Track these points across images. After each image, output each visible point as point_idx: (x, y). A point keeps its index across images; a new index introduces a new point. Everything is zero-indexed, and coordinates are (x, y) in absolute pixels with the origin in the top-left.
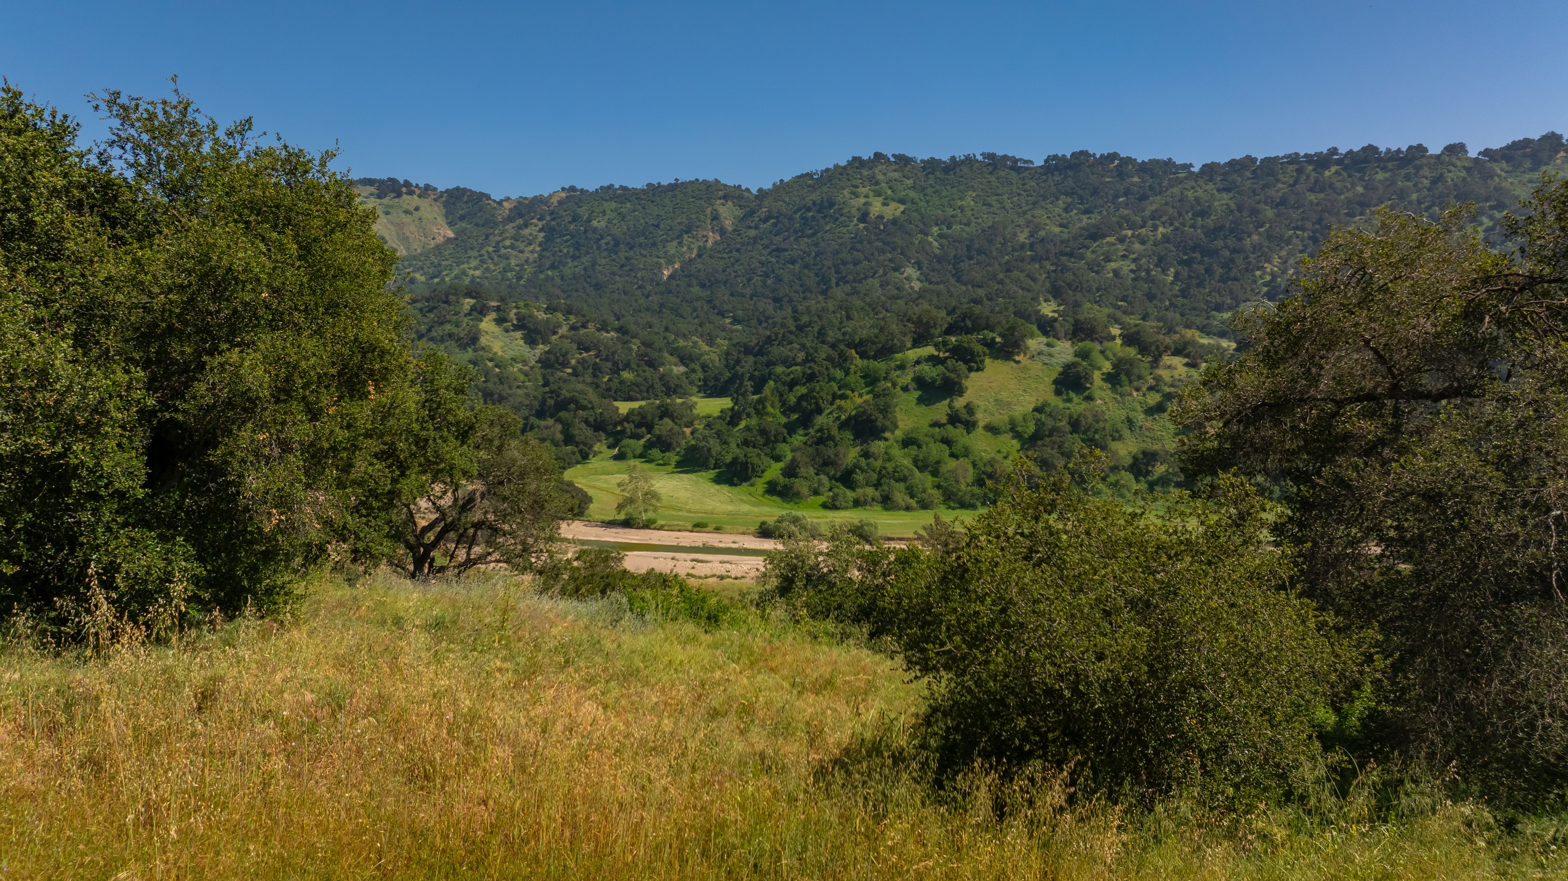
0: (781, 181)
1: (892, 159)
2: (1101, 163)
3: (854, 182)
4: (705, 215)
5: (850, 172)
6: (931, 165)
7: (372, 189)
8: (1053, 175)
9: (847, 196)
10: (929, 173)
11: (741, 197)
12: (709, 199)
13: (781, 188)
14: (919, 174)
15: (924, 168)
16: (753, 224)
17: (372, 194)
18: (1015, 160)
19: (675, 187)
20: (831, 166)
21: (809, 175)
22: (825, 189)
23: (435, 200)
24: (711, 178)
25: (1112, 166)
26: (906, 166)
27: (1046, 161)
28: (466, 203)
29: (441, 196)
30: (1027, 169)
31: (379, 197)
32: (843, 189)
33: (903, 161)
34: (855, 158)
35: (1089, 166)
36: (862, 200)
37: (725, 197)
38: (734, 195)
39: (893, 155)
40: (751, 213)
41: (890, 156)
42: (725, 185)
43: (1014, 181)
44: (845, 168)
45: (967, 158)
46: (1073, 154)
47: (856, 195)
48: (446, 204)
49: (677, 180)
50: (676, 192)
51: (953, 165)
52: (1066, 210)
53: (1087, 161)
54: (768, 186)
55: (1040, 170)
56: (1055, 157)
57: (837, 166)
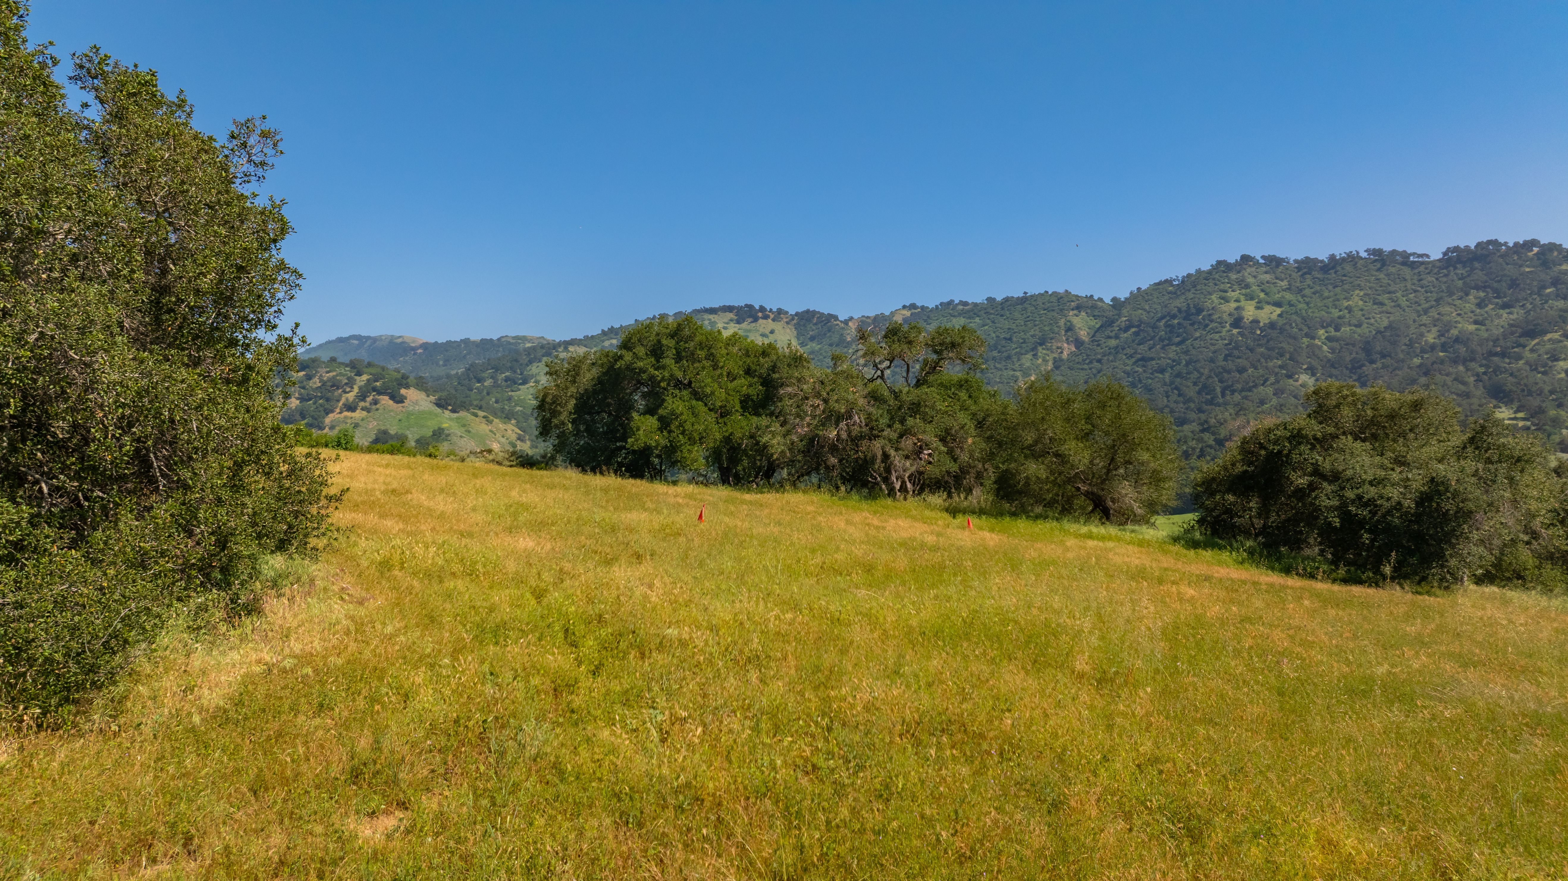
0: (1139, 289)
1: (1262, 261)
2: (1515, 253)
3: (1222, 287)
4: (1059, 327)
5: (1217, 276)
6: (1307, 266)
7: (731, 315)
8: (1455, 268)
9: (1216, 301)
10: (1305, 273)
11: (1094, 307)
12: (1061, 310)
13: (1138, 297)
14: (1294, 275)
15: (1299, 269)
16: (1113, 334)
17: (731, 320)
18: (1405, 255)
19: (1024, 300)
20: (1193, 271)
21: (1168, 282)
22: (1190, 295)
23: (787, 323)
24: (1061, 290)
25: (1530, 254)
26: (1277, 266)
27: (1445, 254)
28: (816, 324)
29: (793, 319)
30: (1422, 263)
31: (738, 322)
32: (1211, 294)
33: (1274, 262)
34: (1219, 263)
35: (1502, 256)
36: (1233, 305)
37: (1079, 308)
38: (1088, 305)
39: (1263, 257)
40: (1110, 323)
41: (1258, 257)
42: (1077, 296)
43: (1408, 277)
44: (1209, 272)
45: (1349, 255)
46: (1479, 245)
47: (1226, 300)
48: (797, 327)
49: (1025, 293)
50: (1025, 305)
51: (1333, 264)
52: (1479, 305)
53: (1499, 251)
54: (1123, 295)
55: (1438, 264)
56: (1456, 249)
57: (1199, 271)
